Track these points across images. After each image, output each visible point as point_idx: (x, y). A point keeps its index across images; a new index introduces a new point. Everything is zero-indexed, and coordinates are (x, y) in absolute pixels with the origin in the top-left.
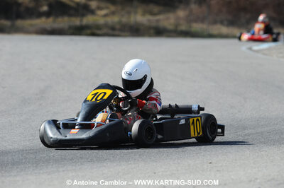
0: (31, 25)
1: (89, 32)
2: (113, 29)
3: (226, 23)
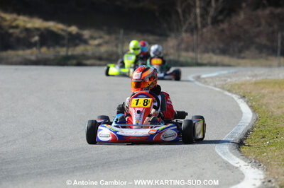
0: (18, 56)
1: (74, 62)
2: (100, 59)
3: (218, 51)
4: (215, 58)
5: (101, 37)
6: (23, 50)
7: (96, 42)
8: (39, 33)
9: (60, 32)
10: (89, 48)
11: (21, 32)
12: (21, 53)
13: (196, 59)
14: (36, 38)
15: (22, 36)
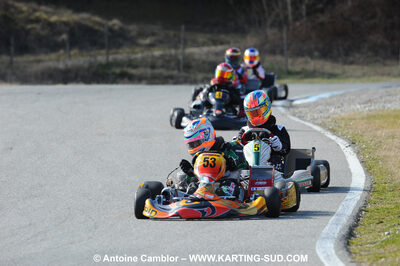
4: (313, 64)
5: (153, 34)
6: (46, 53)
7: (147, 41)
8: (68, 29)
9: (97, 27)
10: (137, 50)
11: (43, 28)
12: (42, 57)
13: (286, 65)
14: (64, 36)
15: (44, 33)
